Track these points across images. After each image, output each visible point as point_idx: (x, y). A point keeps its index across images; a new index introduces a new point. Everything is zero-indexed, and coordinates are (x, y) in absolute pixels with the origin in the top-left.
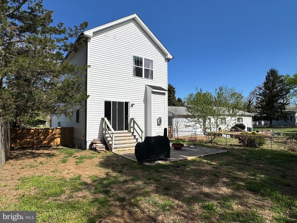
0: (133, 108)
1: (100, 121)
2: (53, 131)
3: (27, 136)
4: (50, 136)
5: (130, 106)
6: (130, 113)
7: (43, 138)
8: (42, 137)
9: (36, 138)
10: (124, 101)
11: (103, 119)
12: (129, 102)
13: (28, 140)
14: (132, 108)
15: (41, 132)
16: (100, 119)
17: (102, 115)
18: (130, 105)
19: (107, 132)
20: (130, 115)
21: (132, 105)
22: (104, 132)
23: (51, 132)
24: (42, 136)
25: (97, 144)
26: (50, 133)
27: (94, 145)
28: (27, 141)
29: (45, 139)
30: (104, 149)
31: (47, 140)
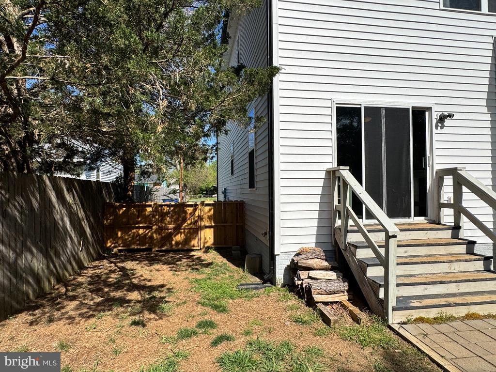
0: (445, 130)
1: (321, 183)
2: (195, 210)
3: (138, 223)
4: (189, 222)
5: (434, 122)
6: (436, 152)
7: (175, 229)
8: (171, 226)
9: (156, 229)
10: (408, 103)
11: (332, 175)
12: (430, 109)
13: (141, 231)
14: (439, 130)
15: (168, 213)
16: (323, 175)
17: (328, 159)
18: (430, 120)
19: (351, 222)
20: (436, 160)
21: (442, 119)
22: (339, 223)
23: (190, 214)
24: (170, 223)
25: (313, 273)
26: (188, 216)
27: (303, 274)
28: (139, 235)
29: (177, 229)
30: (344, 298)
31: (181, 233)
